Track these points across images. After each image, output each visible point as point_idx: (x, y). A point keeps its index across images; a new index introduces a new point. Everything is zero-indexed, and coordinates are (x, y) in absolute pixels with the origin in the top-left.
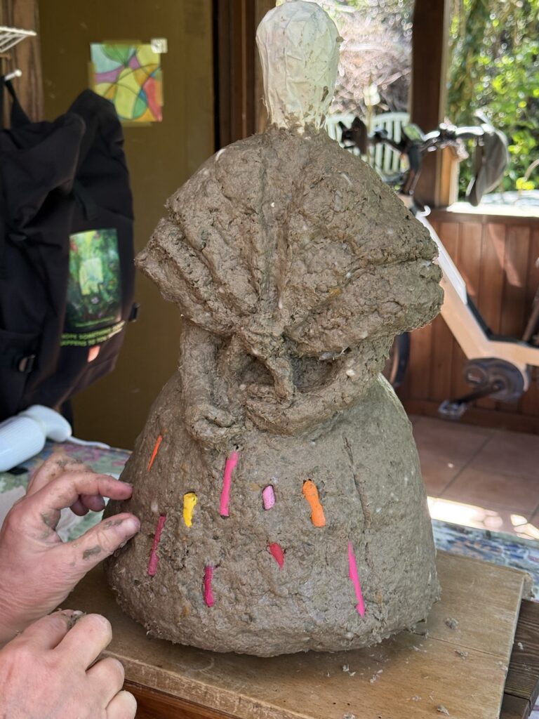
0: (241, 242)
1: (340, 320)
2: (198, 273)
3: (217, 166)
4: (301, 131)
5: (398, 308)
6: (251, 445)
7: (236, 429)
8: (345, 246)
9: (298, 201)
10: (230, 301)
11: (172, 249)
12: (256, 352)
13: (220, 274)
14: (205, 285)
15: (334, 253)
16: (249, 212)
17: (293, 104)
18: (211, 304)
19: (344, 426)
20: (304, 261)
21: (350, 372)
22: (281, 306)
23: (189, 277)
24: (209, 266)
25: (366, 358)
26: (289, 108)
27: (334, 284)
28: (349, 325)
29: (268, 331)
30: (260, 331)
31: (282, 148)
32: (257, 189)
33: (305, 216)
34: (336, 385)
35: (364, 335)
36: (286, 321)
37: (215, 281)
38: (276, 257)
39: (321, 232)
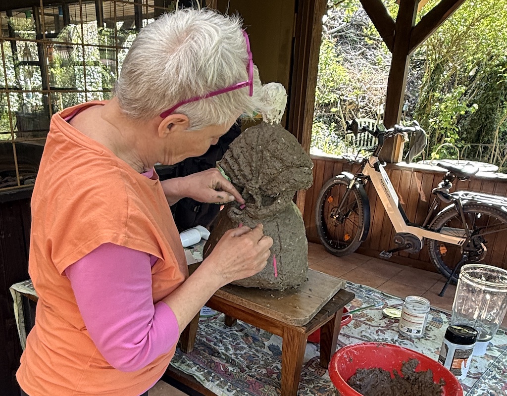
0: (249, 158)
1: (277, 184)
2: (236, 167)
3: (245, 134)
4: (272, 124)
5: (295, 181)
6: (247, 221)
7: (242, 216)
8: (280, 161)
9: (267, 146)
10: (244, 176)
11: (229, 160)
12: (250, 192)
13: (242, 168)
14: (237, 171)
15: (277, 163)
16: (252, 148)
17: (270, 115)
18: (238, 177)
19: (277, 219)
20: (267, 165)
21: (279, 201)
22: (259, 178)
23: (232, 168)
24: (239, 165)
25: (285, 197)
26: (268, 116)
27: (276, 172)
28: (279, 186)
29: (254, 186)
30: (252, 186)
31: (265, 129)
32: (255, 141)
33: (269, 151)
34: (274, 205)
35: (284, 189)
36: (260, 183)
37: (240, 170)
38: (259, 163)
39: (273, 156)
